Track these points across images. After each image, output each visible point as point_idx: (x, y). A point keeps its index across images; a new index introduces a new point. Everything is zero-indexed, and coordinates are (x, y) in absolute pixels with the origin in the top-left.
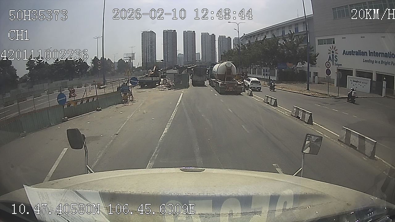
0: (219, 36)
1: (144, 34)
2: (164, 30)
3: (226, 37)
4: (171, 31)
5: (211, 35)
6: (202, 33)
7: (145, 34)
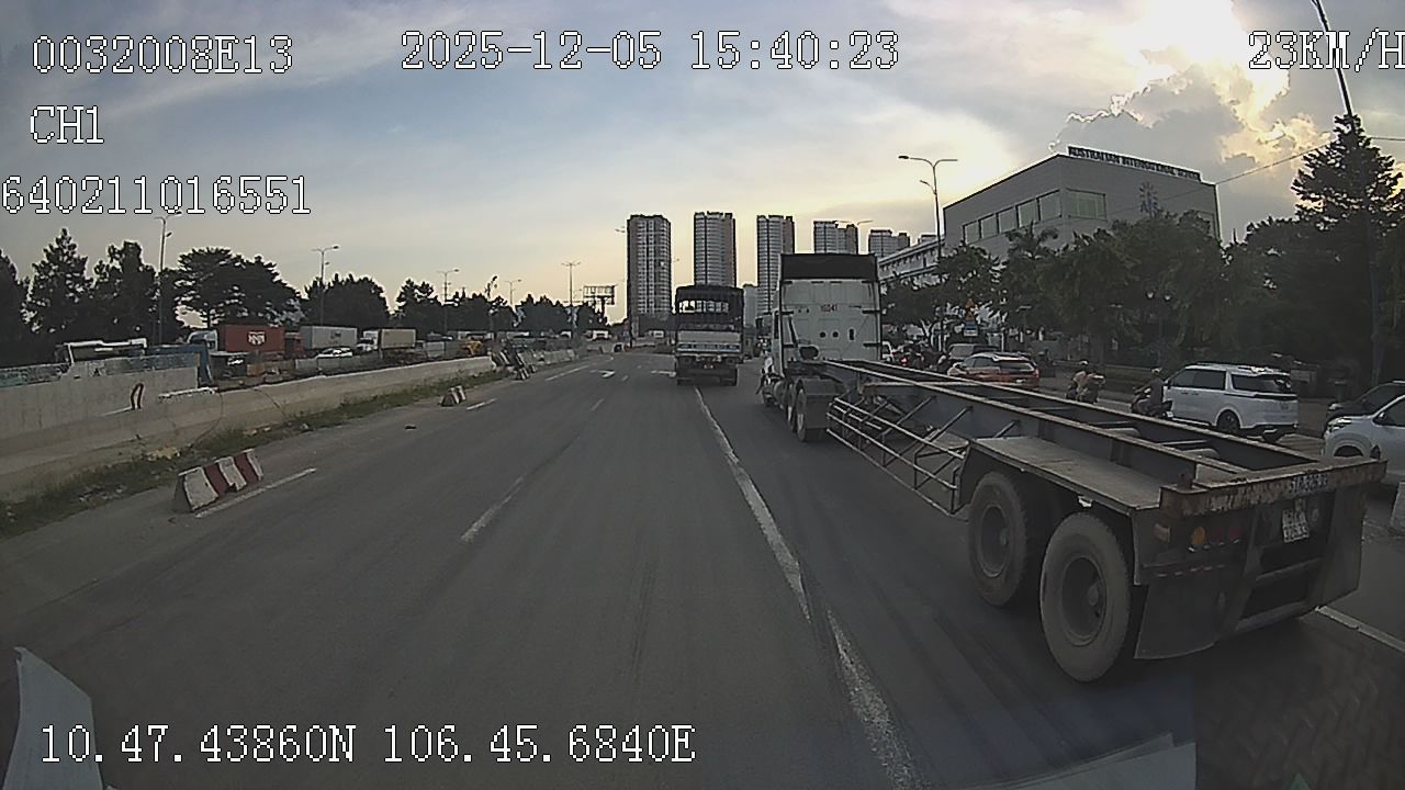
0: (872, 231)
1: (635, 224)
2: (696, 214)
3: (893, 235)
4: (718, 216)
5: (845, 230)
6: (815, 223)
7: (637, 223)
